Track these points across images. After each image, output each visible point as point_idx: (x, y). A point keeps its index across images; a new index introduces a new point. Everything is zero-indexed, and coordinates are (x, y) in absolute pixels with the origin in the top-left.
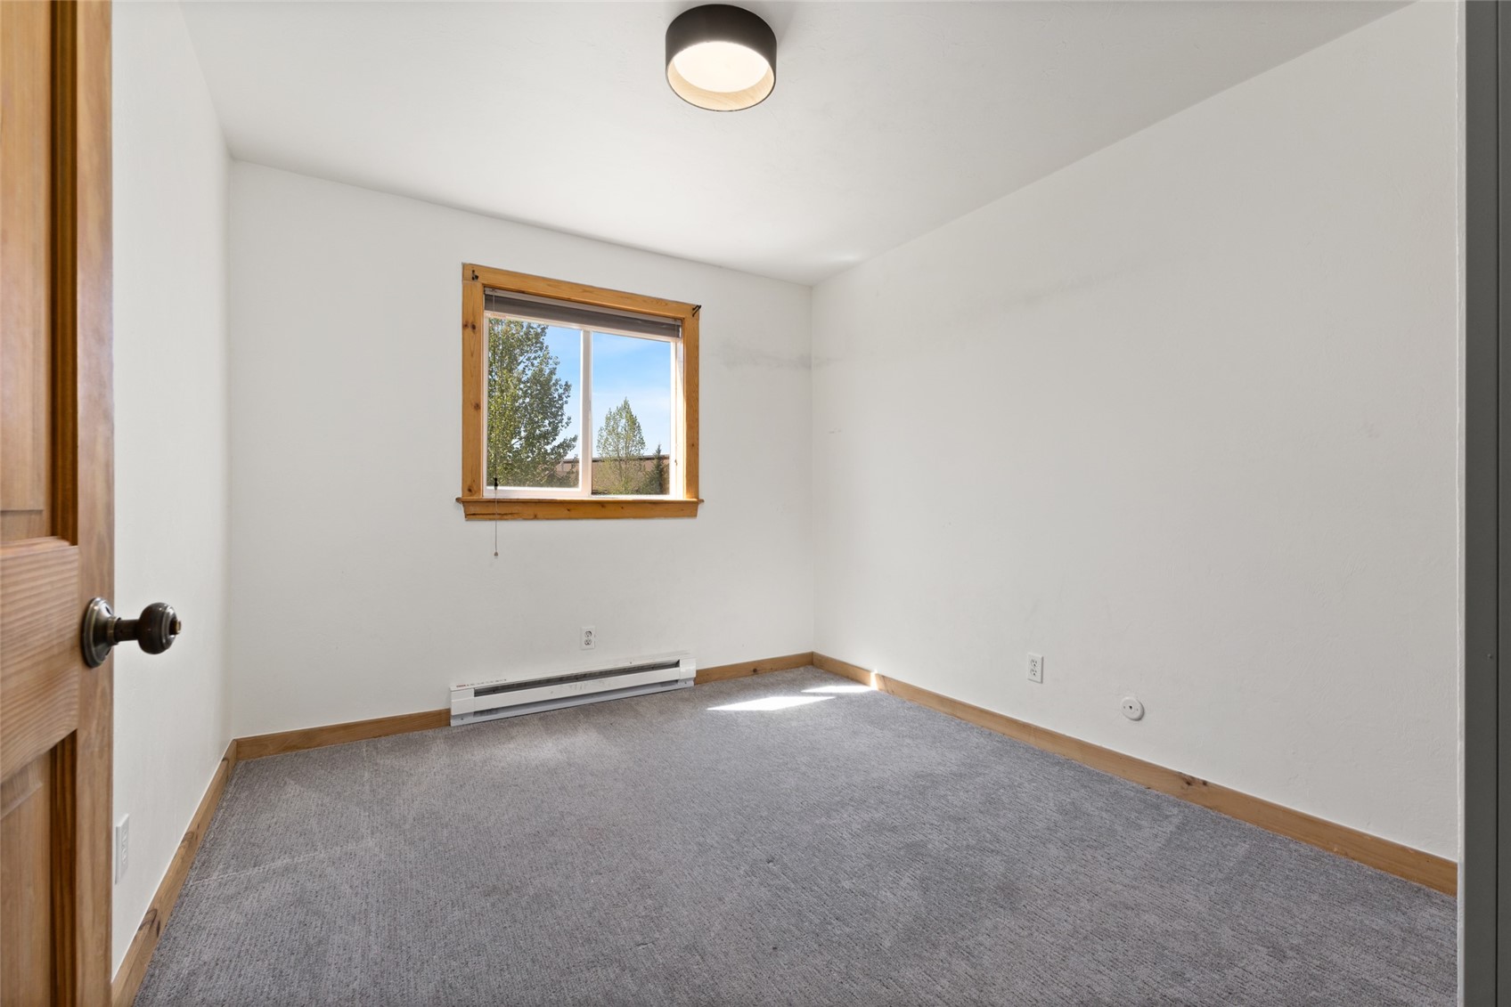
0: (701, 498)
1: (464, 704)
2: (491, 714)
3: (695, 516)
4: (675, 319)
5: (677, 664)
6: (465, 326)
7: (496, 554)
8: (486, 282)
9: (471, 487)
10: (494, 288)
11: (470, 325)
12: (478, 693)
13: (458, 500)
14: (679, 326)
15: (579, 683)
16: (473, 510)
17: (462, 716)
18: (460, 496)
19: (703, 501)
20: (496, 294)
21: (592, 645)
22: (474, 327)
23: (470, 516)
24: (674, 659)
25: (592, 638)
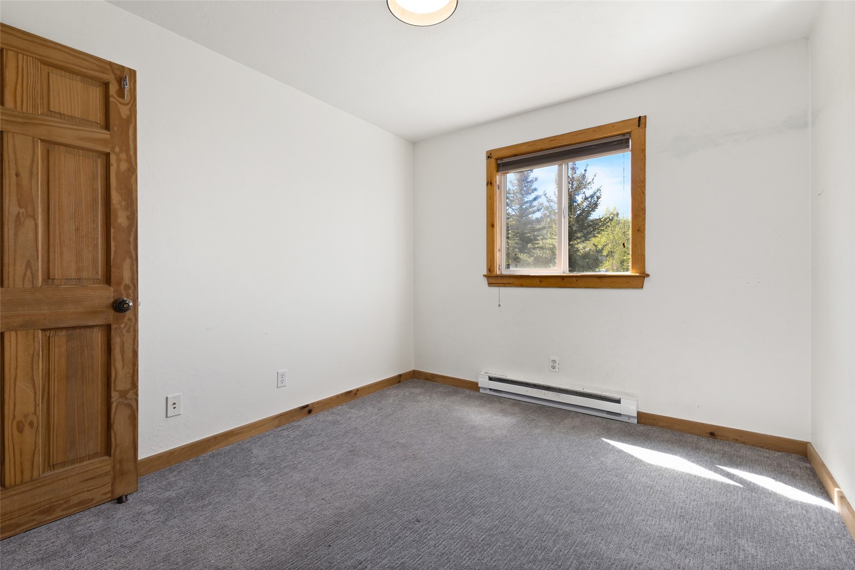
0: (647, 272)
1: (484, 382)
2: (498, 393)
3: (642, 287)
4: (624, 134)
5: (618, 401)
6: (487, 184)
7: (499, 305)
8: (496, 157)
9: (490, 269)
10: (501, 159)
11: (489, 183)
12: (491, 379)
13: (484, 276)
14: (629, 138)
15: (543, 391)
16: (491, 281)
17: (485, 389)
18: (486, 273)
19: (648, 275)
20: (503, 162)
21: (557, 369)
22: (491, 184)
23: (490, 284)
24: (616, 396)
25: (556, 365)
